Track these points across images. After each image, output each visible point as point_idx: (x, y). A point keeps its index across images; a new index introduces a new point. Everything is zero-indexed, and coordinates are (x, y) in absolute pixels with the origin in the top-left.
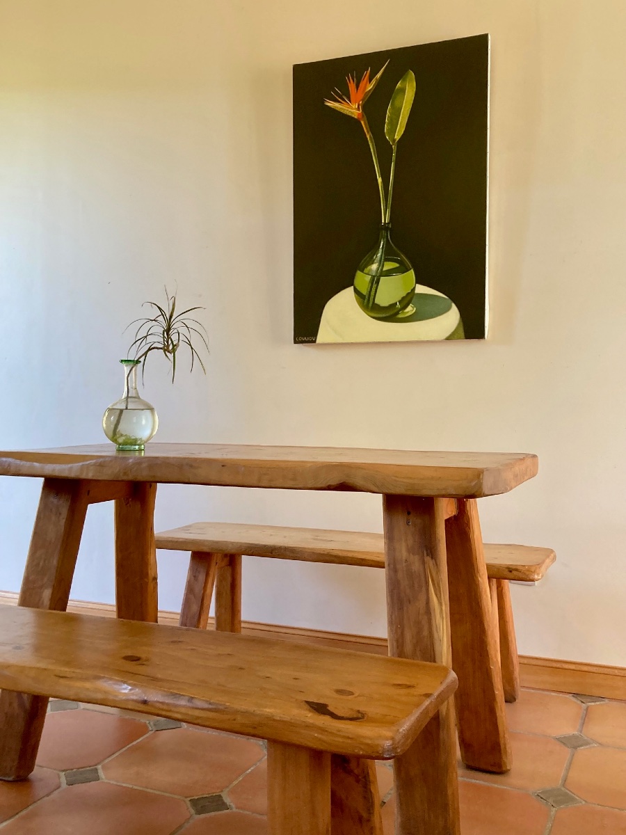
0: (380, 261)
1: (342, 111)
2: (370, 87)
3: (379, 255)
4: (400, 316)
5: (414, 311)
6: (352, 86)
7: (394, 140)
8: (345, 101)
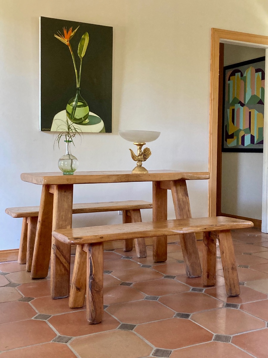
0: (76, 101)
1: (61, 41)
2: (72, 34)
3: (76, 99)
4: (84, 123)
5: (89, 121)
6: (65, 32)
7: (81, 57)
8: (62, 37)
